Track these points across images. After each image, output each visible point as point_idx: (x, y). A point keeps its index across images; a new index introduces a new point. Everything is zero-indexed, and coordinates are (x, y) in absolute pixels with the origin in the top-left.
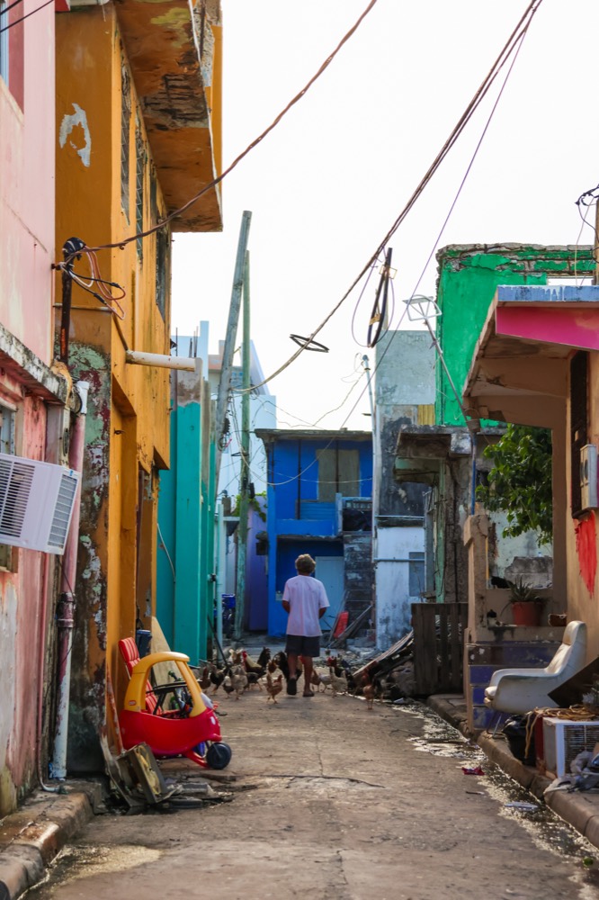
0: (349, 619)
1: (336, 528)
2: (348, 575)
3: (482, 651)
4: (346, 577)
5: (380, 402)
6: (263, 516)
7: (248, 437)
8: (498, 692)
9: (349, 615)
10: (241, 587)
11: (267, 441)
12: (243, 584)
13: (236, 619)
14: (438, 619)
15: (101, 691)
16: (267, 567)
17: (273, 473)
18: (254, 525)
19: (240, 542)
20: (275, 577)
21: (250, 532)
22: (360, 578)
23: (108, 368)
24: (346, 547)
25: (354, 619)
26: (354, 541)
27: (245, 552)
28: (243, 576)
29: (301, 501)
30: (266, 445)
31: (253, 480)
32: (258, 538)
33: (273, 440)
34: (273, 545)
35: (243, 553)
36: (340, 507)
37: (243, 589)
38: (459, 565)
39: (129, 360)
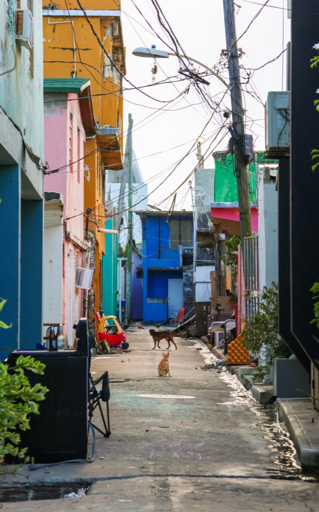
0: (185, 312)
1: (179, 264)
2: (185, 289)
3: (212, 317)
4: (184, 290)
5: (197, 204)
6: (140, 256)
7: (132, 215)
8: (212, 328)
9: (185, 310)
10: (128, 295)
11: (142, 216)
12: (129, 294)
13: (126, 313)
14: (205, 307)
15: (94, 325)
16: (142, 285)
17: (145, 235)
18: (136, 262)
19: (127, 271)
20: (146, 290)
21: (133, 265)
22: (191, 290)
23: (95, 237)
24: (184, 274)
25: (187, 312)
26: (189, 271)
27: (131, 277)
28: (130, 290)
29: (161, 249)
30: (141, 219)
31: (135, 238)
32: (137, 269)
33: (145, 216)
34: (145, 273)
35: (129, 277)
36: (181, 253)
37: (129, 297)
38: (221, 286)
39: (99, 231)
